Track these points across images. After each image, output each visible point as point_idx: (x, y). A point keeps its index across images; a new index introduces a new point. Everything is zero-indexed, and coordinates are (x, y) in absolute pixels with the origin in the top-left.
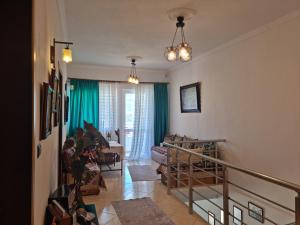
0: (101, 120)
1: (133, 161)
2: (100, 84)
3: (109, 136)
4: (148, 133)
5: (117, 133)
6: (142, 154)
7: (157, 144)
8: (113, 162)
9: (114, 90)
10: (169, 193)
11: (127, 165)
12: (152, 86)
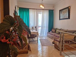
0: (30, 23)
1: (41, 37)
2: (30, 10)
3: (33, 28)
4: (46, 27)
5: (36, 27)
6: (44, 35)
7: (49, 31)
8: (34, 37)
9: (34, 12)
10: (61, 55)
11: (39, 38)
12: (48, 11)
